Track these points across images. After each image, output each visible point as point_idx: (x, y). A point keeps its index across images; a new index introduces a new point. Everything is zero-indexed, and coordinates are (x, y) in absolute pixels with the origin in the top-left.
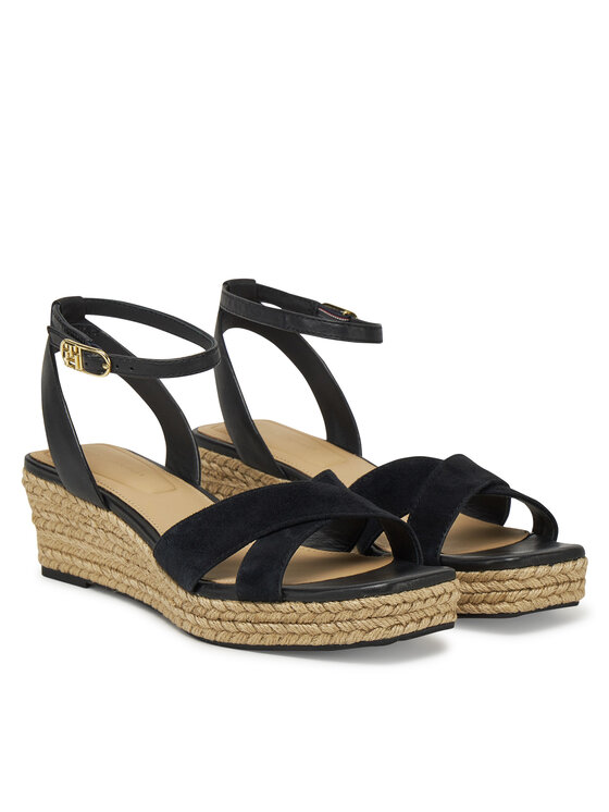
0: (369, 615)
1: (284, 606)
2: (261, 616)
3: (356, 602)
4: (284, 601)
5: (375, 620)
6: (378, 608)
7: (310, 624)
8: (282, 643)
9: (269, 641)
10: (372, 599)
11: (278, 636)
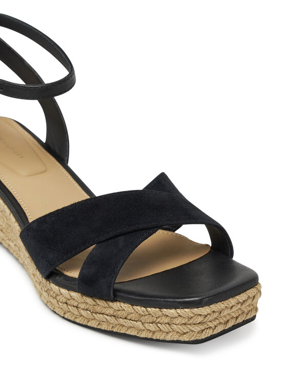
0: (184, 322)
1: (116, 305)
2: (98, 309)
3: (173, 311)
4: (116, 301)
5: (189, 326)
6: (191, 318)
7: (136, 321)
8: (115, 330)
9: (104, 327)
10: (186, 310)
11: (112, 326)
